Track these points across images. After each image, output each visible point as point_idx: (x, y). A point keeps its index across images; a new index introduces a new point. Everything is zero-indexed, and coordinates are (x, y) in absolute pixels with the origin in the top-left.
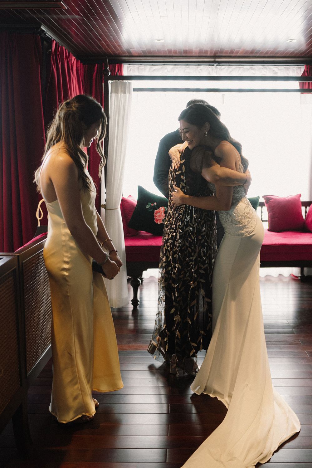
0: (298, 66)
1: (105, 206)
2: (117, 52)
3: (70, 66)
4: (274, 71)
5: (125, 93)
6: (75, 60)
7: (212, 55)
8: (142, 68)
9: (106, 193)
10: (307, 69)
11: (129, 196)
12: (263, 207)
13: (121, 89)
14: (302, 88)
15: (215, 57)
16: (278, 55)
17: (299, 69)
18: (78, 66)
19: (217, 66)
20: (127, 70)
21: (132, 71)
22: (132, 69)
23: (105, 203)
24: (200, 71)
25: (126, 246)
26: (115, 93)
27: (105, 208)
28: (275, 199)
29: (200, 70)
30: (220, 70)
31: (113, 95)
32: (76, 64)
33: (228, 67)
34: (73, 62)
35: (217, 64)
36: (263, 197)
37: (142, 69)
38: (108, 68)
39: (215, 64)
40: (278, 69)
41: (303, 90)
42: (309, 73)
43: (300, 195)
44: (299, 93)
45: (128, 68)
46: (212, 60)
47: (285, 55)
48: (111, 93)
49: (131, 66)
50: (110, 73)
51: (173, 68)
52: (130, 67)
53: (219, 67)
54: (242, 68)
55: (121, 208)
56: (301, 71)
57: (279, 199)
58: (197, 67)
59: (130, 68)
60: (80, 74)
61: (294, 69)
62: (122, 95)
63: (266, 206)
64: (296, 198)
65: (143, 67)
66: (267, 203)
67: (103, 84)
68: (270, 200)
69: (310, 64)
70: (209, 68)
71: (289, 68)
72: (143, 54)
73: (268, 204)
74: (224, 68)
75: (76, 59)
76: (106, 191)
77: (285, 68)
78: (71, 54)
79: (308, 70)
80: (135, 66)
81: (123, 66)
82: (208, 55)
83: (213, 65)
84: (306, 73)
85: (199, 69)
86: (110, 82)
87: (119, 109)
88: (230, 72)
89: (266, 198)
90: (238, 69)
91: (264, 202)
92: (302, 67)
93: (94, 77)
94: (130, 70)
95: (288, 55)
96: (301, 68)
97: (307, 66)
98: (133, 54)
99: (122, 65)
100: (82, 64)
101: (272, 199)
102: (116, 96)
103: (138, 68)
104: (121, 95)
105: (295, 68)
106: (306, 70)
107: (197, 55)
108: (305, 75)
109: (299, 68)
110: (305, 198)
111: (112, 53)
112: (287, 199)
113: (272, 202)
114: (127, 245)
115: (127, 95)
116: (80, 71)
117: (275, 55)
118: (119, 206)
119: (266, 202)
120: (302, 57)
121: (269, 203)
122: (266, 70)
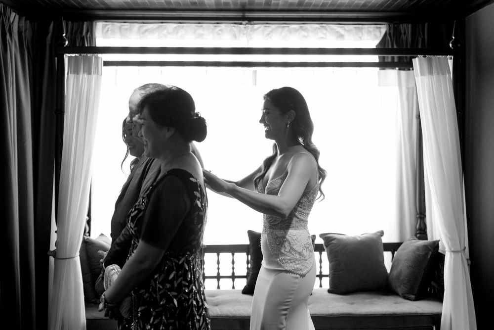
0: (376, 24)
1: (55, 254)
2: (85, 4)
3: (7, 29)
4: (337, 32)
5: (90, 73)
6: (17, 17)
7: (238, 7)
8: (126, 27)
9: (56, 232)
10: (390, 29)
11: (100, 235)
12: (323, 253)
13: (83, 66)
14: (381, 61)
15: (244, 10)
16: (342, 8)
17: (378, 30)
18: (21, 25)
19: (247, 25)
20: (103, 31)
21: (109, 32)
22: (109, 29)
23: (55, 248)
24: (220, 32)
25: (87, 320)
26: (74, 73)
27: (55, 257)
28: (339, 240)
29: (220, 30)
30: (251, 31)
31: (72, 76)
32: (19, 23)
33: (265, 26)
34: (11, 21)
35: (247, 22)
36: (321, 236)
37: (127, 29)
38: (64, 35)
39: (244, 22)
40: (345, 30)
41: (383, 65)
42: (392, 36)
43: (382, 233)
44: (377, 69)
45: (104, 27)
46: (240, 15)
47: (354, 8)
48: (68, 74)
49: (109, 25)
50: (67, 43)
51: (176, 28)
52: (106, 25)
53: (249, 25)
54: (287, 29)
55: (80, 256)
56: (380, 32)
57: (345, 240)
58: (215, 26)
59: (108, 27)
60: (24, 38)
61: (370, 29)
62: (86, 76)
63: (326, 250)
64: (375, 237)
65: (127, 25)
66: (327, 246)
67: (56, 58)
68: (330, 241)
69: (395, 22)
70: (233, 27)
71: (362, 28)
72: (126, 6)
73: (328, 247)
74: (259, 28)
75: (18, 14)
76: (56, 230)
77: (355, 27)
78: (8, 10)
79: (392, 32)
80: (116, 24)
81: (96, 25)
82: (232, 7)
83: (241, 24)
84: (388, 36)
85: (218, 29)
86: (66, 57)
87: (80, 97)
88: (268, 34)
89: (326, 237)
90: (280, 30)
91: (322, 244)
92: (382, 26)
93: (48, 42)
94: (108, 31)
95: (358, 8)
96: (380, 28)
97: (389, 25)
98: (112, 6)
99: (94, 23)
100: (28, 21)
101: (335, 239)
102: (76, 78)
103: (120, 28)
104: (83, 76)
105: (370, 27)
106: (388, 32)
107: (214, 7)
108: (387, 39)
109: (377, 28)
110: (390, 237)
111: (77, 5)
112: (359, 239)
113: (335, 244)
114: (90, 317)
115: (94, 76)
116: (25, 33)
117: (338, 8)
118: (78, 254)
119: (325, 243)
120: (382, 11)
121: (330, 246)
122: (325, 32)
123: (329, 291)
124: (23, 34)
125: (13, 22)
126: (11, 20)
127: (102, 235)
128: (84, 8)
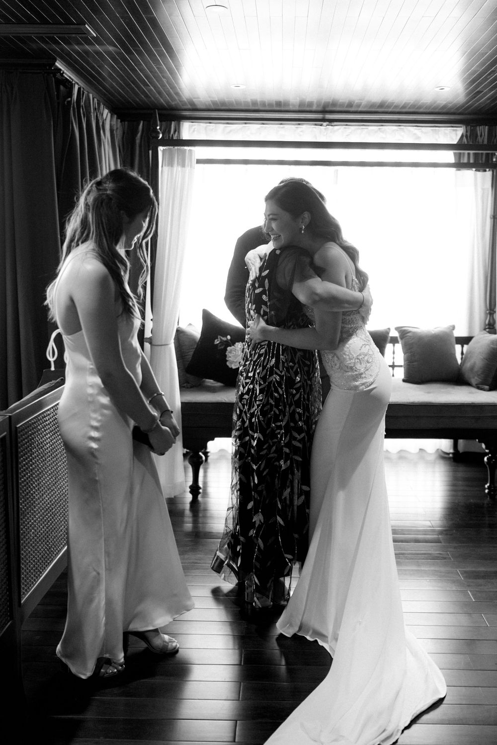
0: (452, 127)
1: (150, 340)
2: (173, 103)
3: (101, 124)
4: (415, 134)
5: (183, 166)
6: (109, 115)
7: (320, 109)
8: (212, 127)
9: (152, 320)
10: (467, 132)
11: (188, 325)
12: (396, 345)
13: (178, 158)
14: (457, 162)
15: (324, 112)
16: (421, 110)
17: (454, 132)
18: (112, 123)
19: (328, 126)
20: (189, 131)
21: (196, 132)
22: (196, 129)
23: (151, 335)
24: (301, 133)
25: (182, 403)
26: (168, 166)
27: (151, 343)
28: (414, 333)
29: (302, 131)
30: (331, 132)
31: (166, 169)
32: (111, 121)
33: (345, 128)
34: (104, 118)
35: (328, 123)
36: (397, 329)
37: (212, 130)
38: (158, 128)
39: (325, 124)
40: (422, 132)
41: (459, 165)
42: (468, 138)
43: (453, 328)
44: (453, 170)
45: (190, 127)
46: (320, 116)
47: (432, 111)
48: (162, 166)
49: (195, 125)
50: (161, 136)
51: (259, 129)
52: (193, 126)
53: (330, 127)
54: (366, 130)
55: (174, 343)
56: (456, 134)
57: (420, 333)
58: (297, 127)
59: (194, 127)
60: (116, 135)
61: (447, 132)
62: (180, 168)
63: (400, 342)
64: (447, 331)
65: (213, 126)
66: (401, 339)
67: (150, 152)
68: (404, 335)
69: (471, 125)
70: (314, 129)
71: (439, 131)
72: (213, 107)
73: (403, 340)
74: (338, 129)
75: (110, 112)
76: (152, 317)
77: (432, 130)
78: (102, 106)
79: (468, 134)
80: (202, 124)
81: (183, 125)
82: (314, 108)
83: (321, 125)
84: (464, 138)
85: (300, 130)
86: (161, 149)
87: (174, 190)
88: (347, 135)
89: (401, 330)
90: (359, 131)
91: (397, 337)
92: (458, 129)
93: (138, 141)
94: (194, 131)
95: (437, 110)
96: (456, 130)
97: (466, 127)
98: (200, 106)
99: (181, 123)
100: (119, 120)
101: (410, 332)
102: (170, 170)
103: (206, 128)
104: (177, 169)
105: (447, 130)
106: (465, 135)
107: (297, 108)
108: (463, 141)
109: (454, 130)
110: (461, 332)
111: (165, 105)
112: (433, 332)
113: (411, 336)
114: (184, 401)
115: (187, 169)
116: (116, 131)
117: (417, 110)
118: (173, 341)
119: (400, 336)
120: (459, 114)
121: (405, 339)
122: (403, 134)
123: (404, 381)
124: (115, 132)
125: (105, 119)
126: (105, 116)
127: (190, 324)
128: (173, 109)
